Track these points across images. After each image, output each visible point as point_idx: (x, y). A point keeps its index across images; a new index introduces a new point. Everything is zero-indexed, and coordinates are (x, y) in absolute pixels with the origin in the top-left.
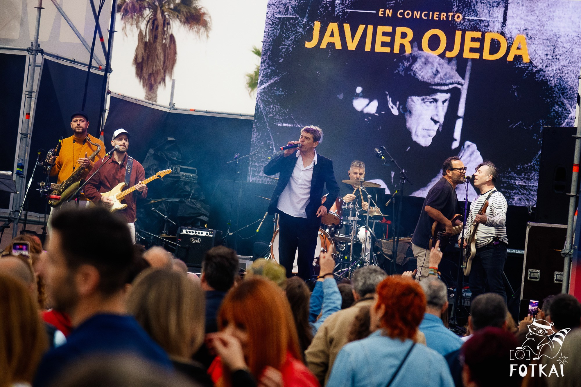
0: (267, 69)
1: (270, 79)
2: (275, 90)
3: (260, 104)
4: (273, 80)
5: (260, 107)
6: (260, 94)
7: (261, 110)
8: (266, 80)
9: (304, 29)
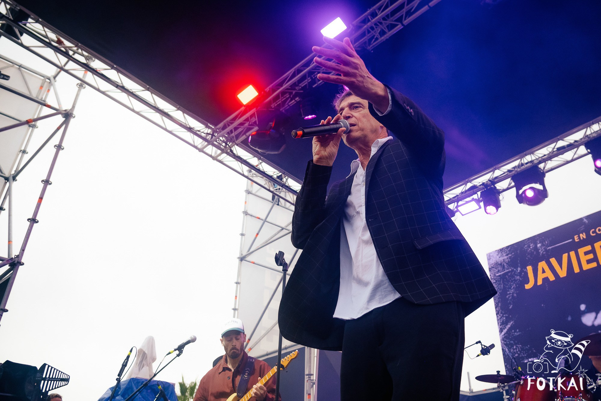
0: (503, 318)
1: (507, 325)
2: (514, 332)
3: (505, 348)
4: (509, 325)
5: (506, 351)
6: (503, 340)
7: (507, 354)
8: (504, 326)
9: (520, 276)
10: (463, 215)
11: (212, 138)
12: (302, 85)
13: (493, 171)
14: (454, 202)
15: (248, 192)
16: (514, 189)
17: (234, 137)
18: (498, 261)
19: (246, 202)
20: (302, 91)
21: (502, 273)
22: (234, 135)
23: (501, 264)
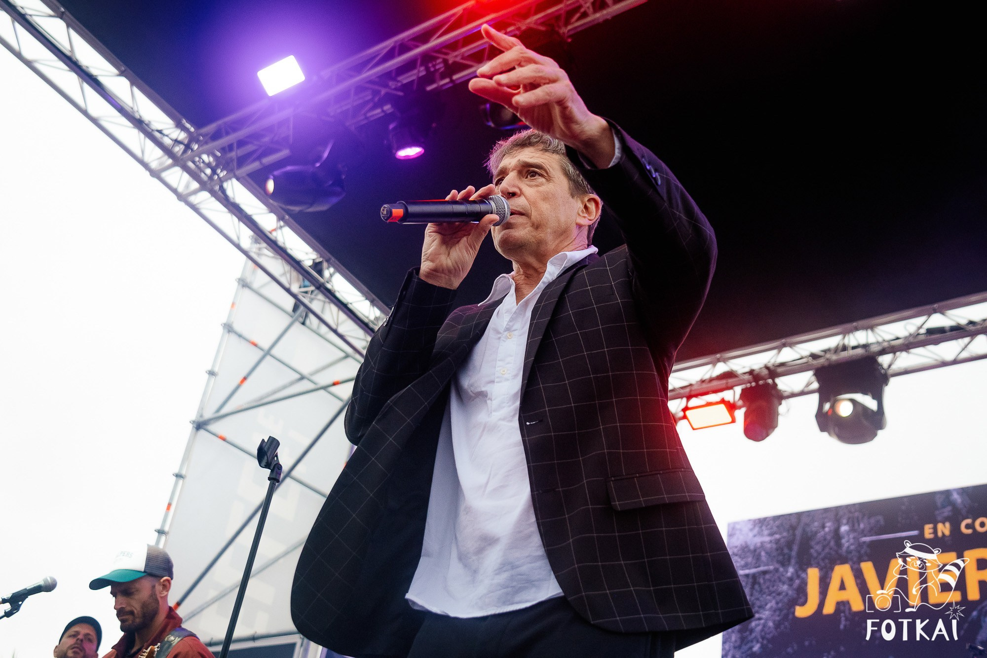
9: (791, 585)
10: (694, 429)
11: (185, 152)
12: (405, 79)
13: (779, 348)
14: (682, 398)
15: (244, 284)
16: (815, 397)
17: (234, 160)
18: (749, 543)
19: (233, 304)
20: (401, 94)
21: (753, 571)
22: (235, 156)
23: (755, 550)
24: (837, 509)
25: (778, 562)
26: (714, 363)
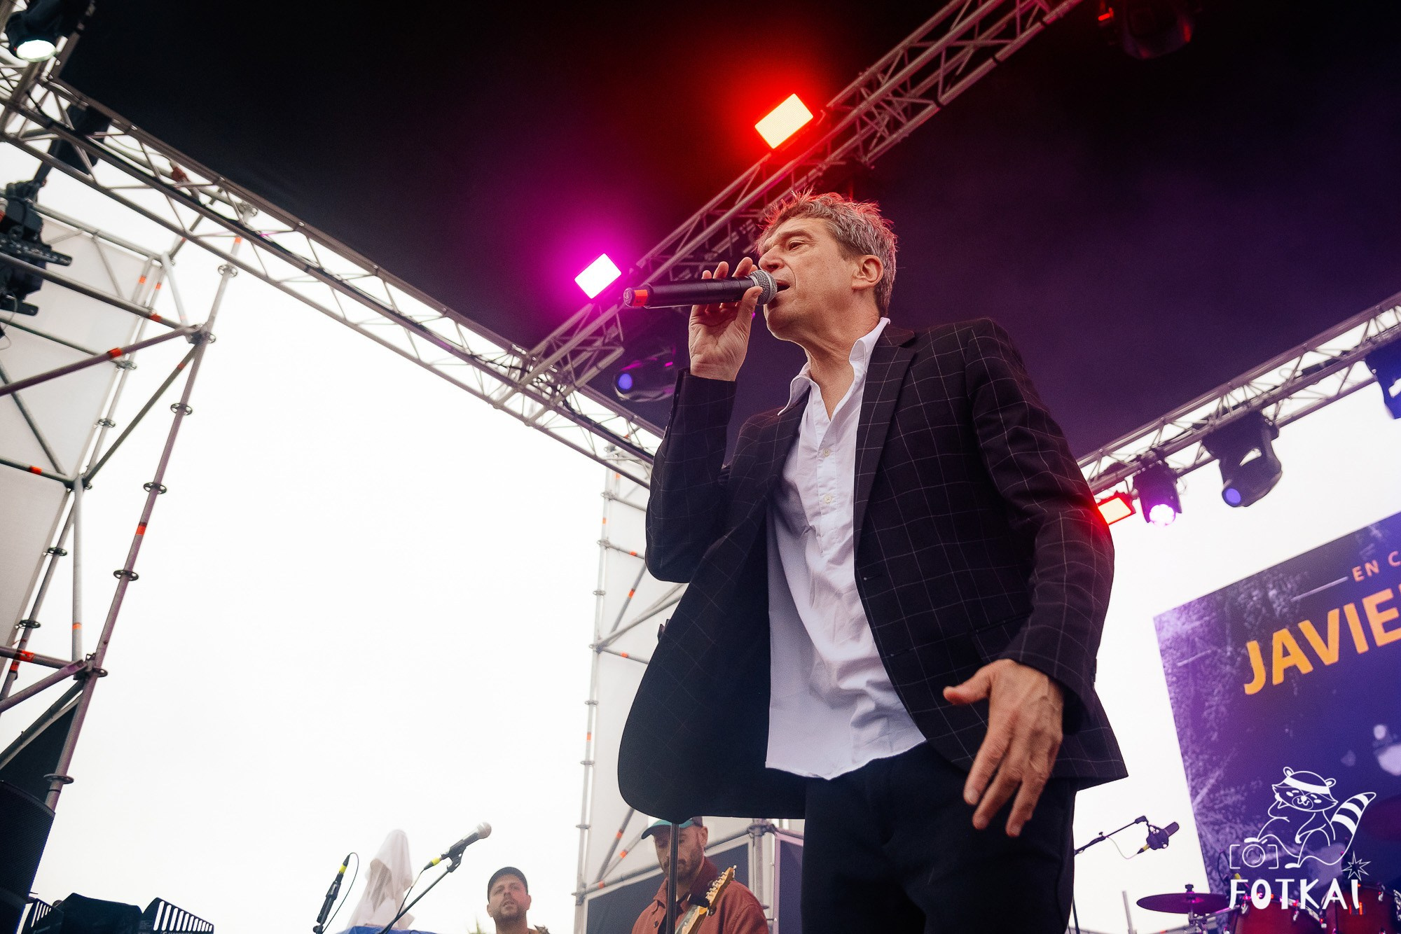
0: (1196, 762)
1: (1208, 778)
2: (1224, 796)
3: (1205, 832)
4: (1213, 778)
6: (1200, 814)
8: (1202, 782)
9: (1233, 665)
11: (521, 376)
12: (720, 248)
13: (1160, 427)
15: (610, 497)
16: (1214, 464)
17: (570, 372)
18: (1180, 633)
19: (604, 519)
21: (1191, 659)
22: (571, 369)
23: (1188, 639)
24: (1260, 574)
25: (1215, 644)
26: (1098, 459)
